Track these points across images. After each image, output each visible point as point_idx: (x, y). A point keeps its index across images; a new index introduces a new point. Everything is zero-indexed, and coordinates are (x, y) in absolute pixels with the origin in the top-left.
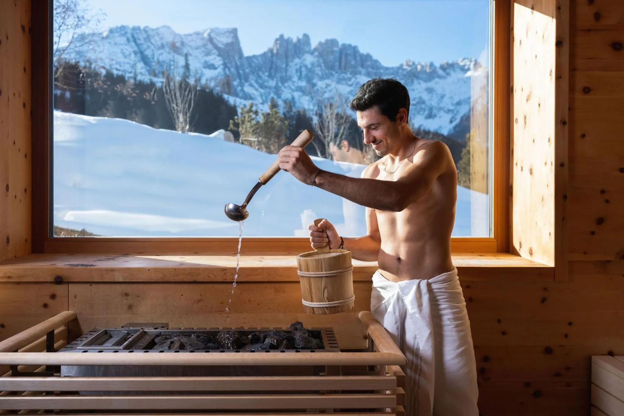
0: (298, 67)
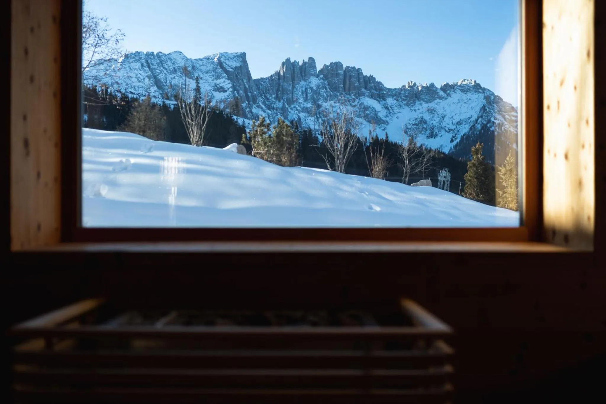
0: (304, 89)
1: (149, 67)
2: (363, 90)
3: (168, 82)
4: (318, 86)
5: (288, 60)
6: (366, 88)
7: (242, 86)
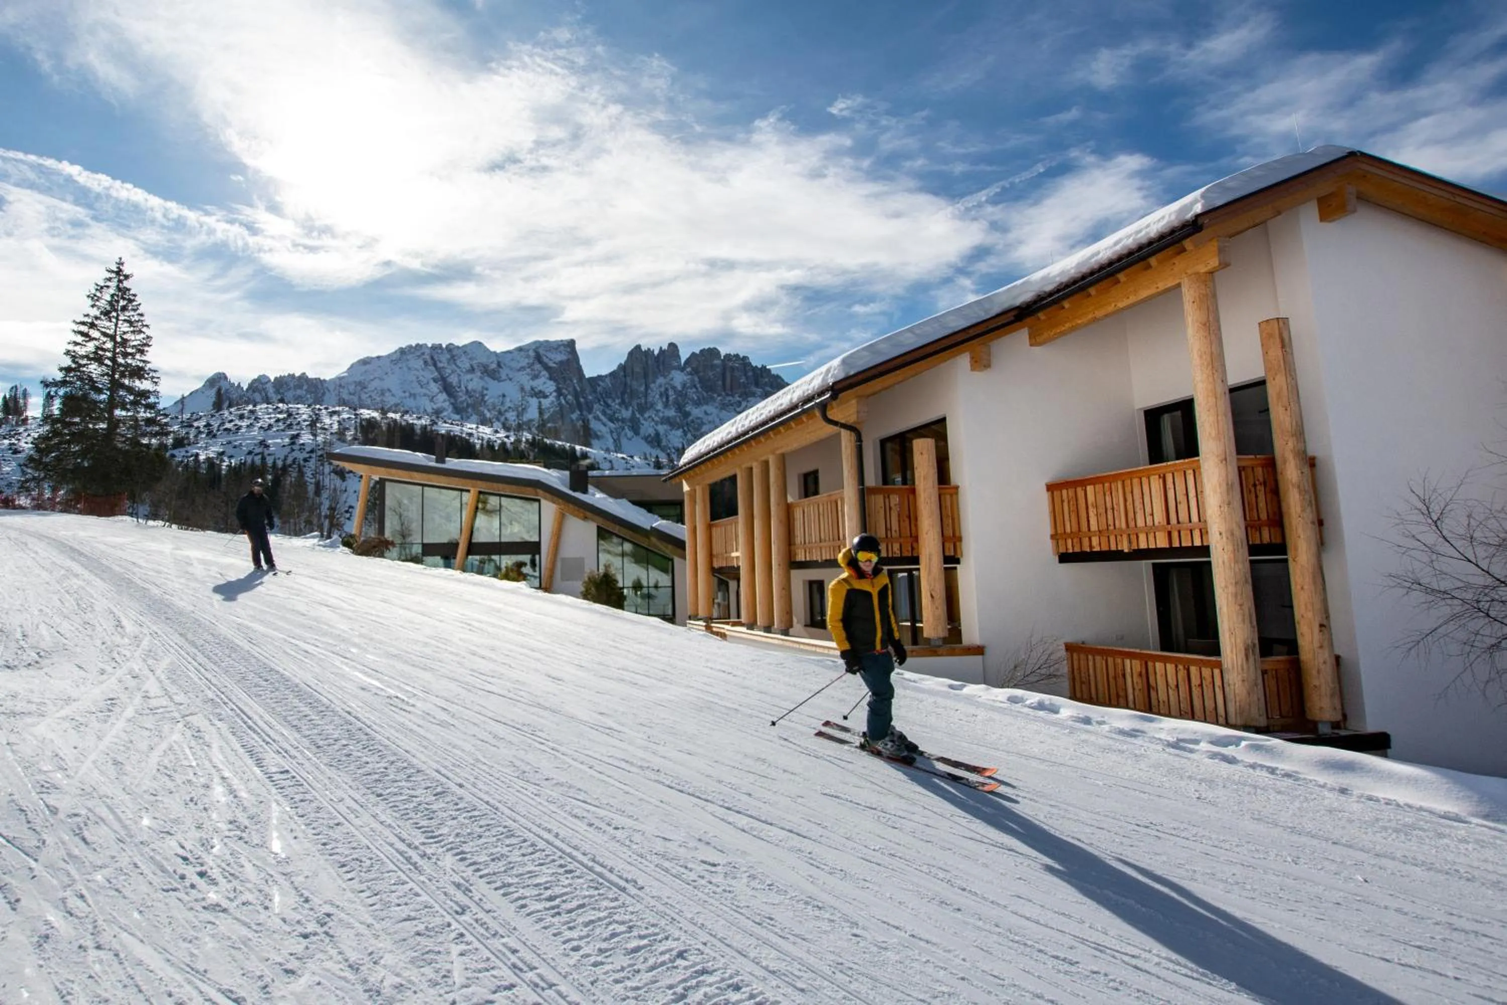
0: (663, 389)
1: (435, 365)
2: (754, 389)
3: (463, 388)
4: (684, 385)
5: (638, 347)
6: (757, 385)
7: (571, 389)
